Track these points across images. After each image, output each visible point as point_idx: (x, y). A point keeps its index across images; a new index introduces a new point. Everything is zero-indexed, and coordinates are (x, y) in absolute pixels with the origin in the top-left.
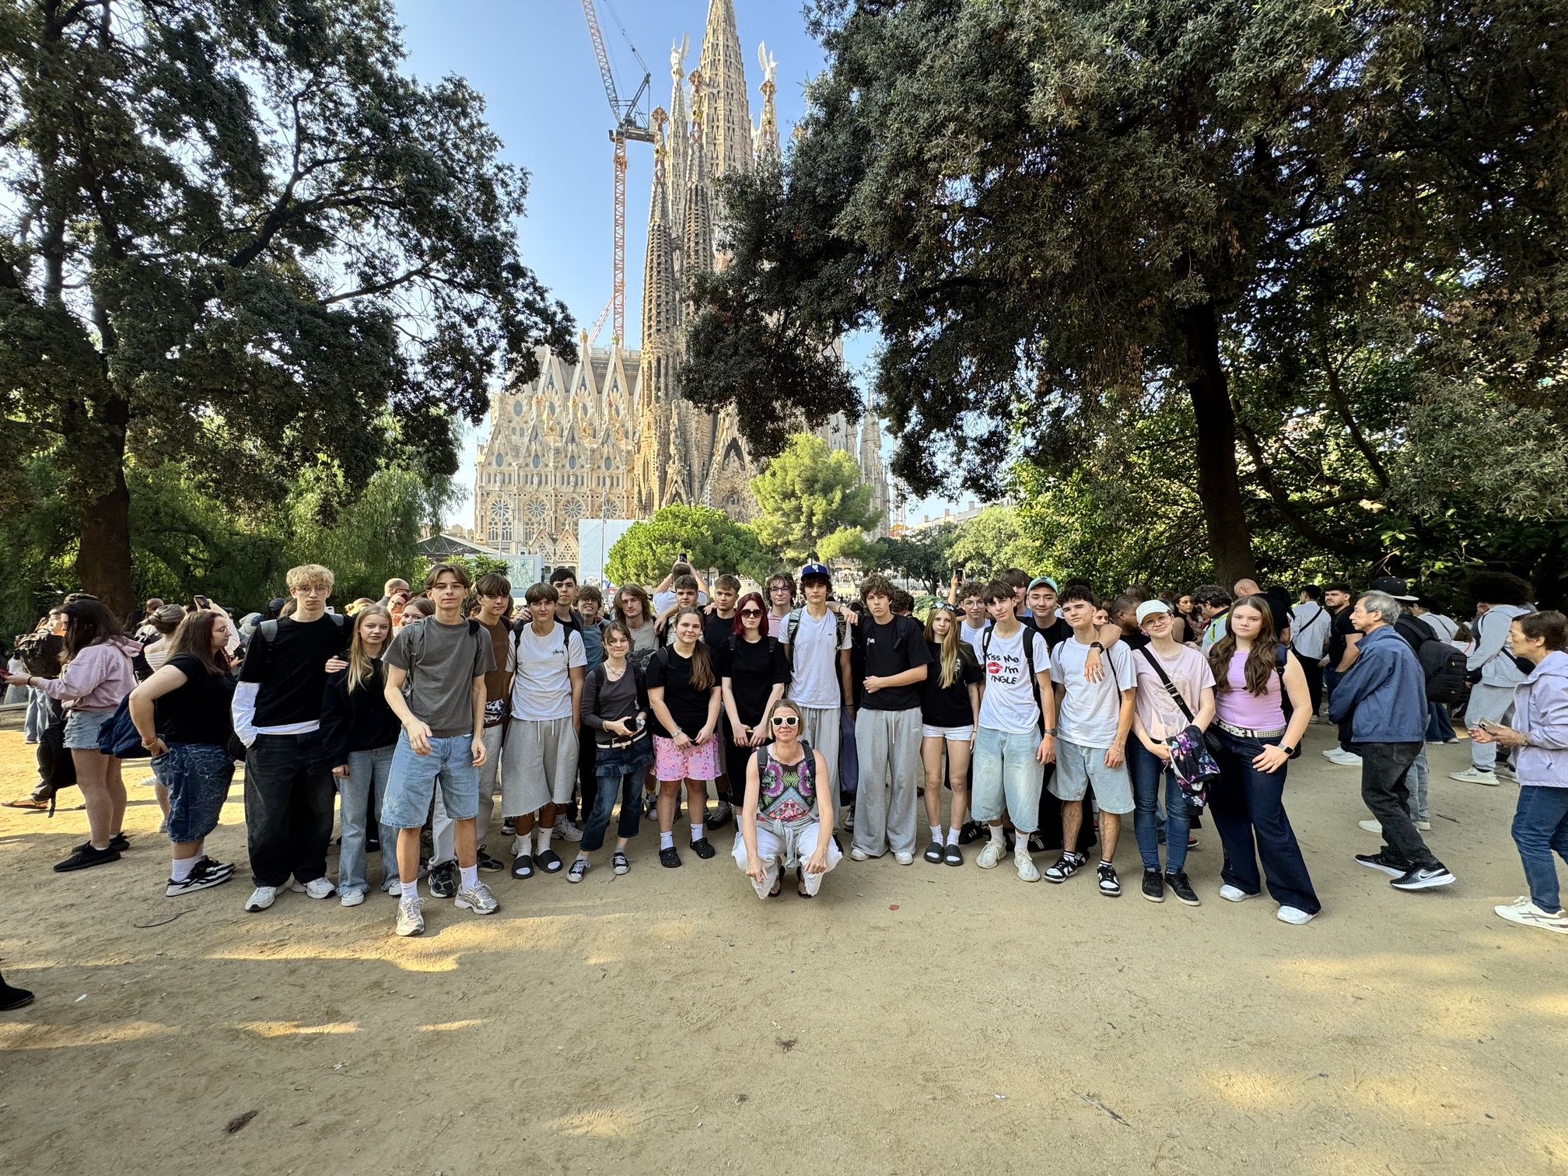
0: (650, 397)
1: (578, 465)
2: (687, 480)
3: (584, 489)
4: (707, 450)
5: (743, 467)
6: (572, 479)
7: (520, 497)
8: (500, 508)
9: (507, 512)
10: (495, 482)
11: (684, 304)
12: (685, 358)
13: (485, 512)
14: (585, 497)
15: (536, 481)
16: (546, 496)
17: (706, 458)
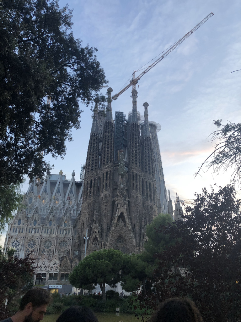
0: (87, 195)
1: (52, 225)
2: (100, 231)
3: (54, 235)
4: (109, 218)
5: (125, 225)
6: (49, 231)
7: (26, 239)
8: (16, 244)
9: (18, 246)
10: (16, 232)
11: (102, 160)
12: (102, 180)
13: (9, 246)
14: (54, 239)
15: (33, 231)
16: (37, 238)
17: (109, 221)
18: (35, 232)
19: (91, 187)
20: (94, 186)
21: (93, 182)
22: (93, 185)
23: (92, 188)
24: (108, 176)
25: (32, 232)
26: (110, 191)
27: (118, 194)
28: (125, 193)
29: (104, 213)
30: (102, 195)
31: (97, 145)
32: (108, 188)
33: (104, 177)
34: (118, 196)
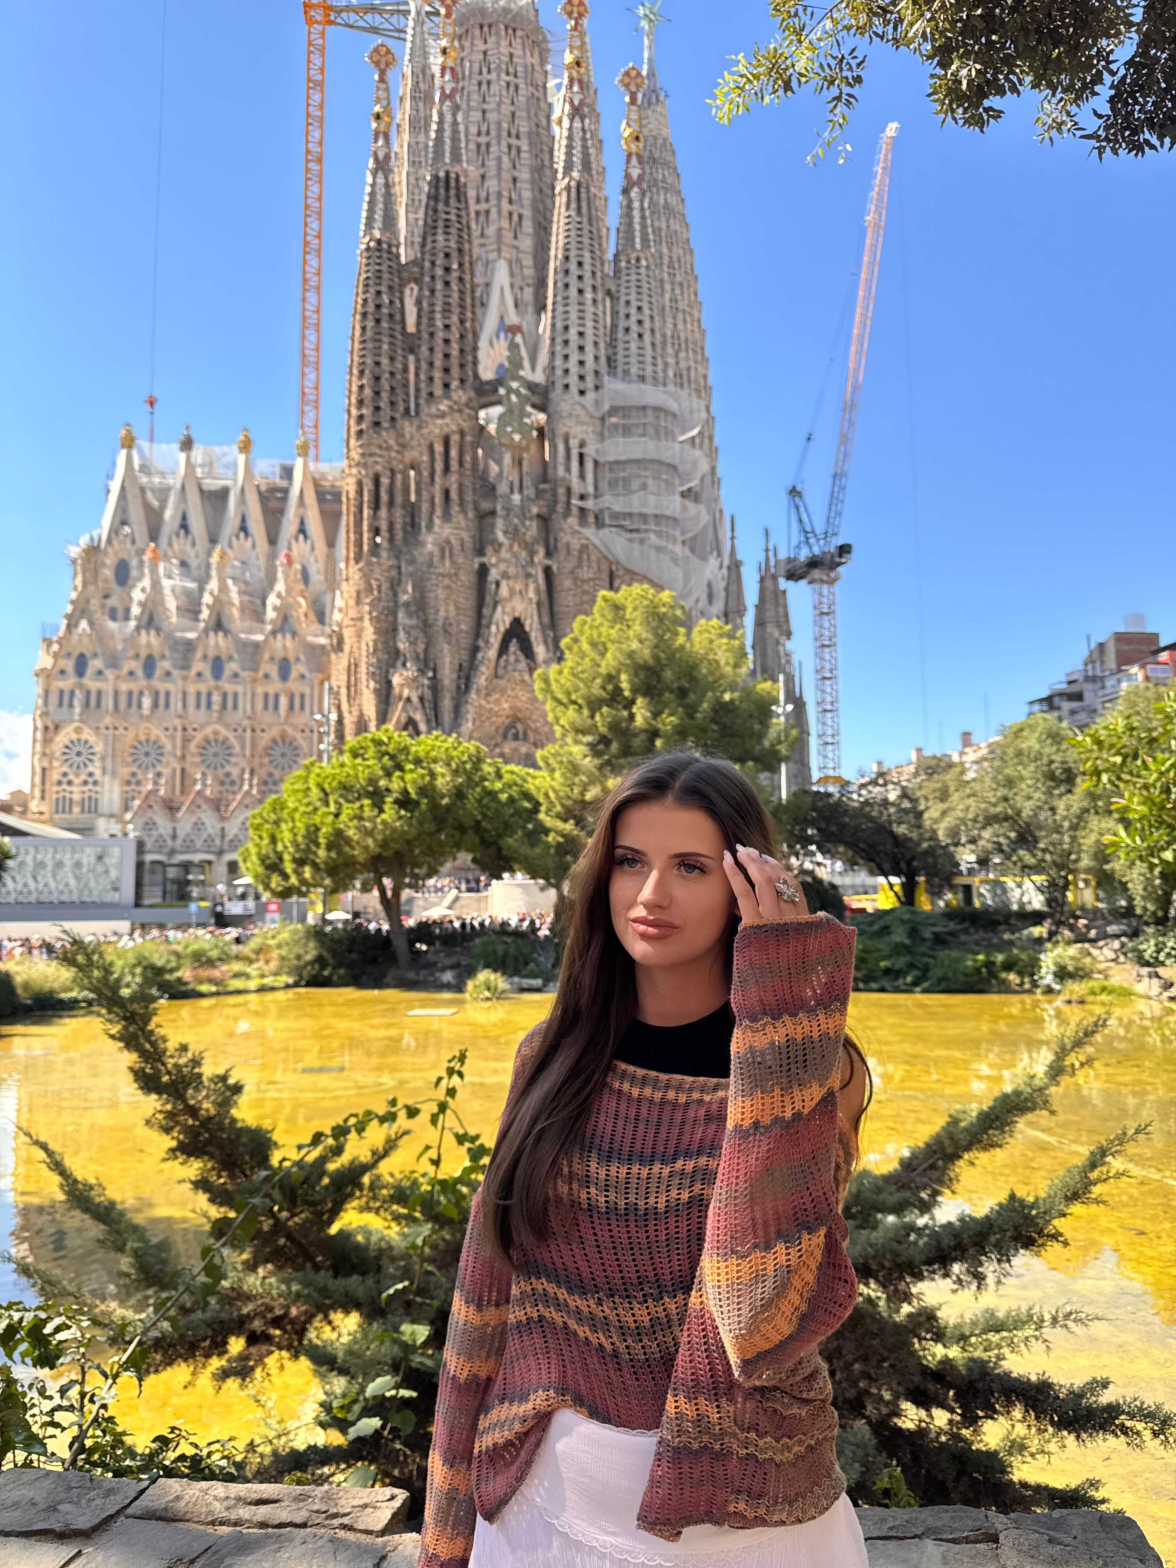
0: (359, 544)
2: (428, 697)
3: (239, 717)
4: (465, 641)
5: (533, 670)
6: (216, 698)
7: (117, 733)
8: (79, 754)
9: (91, 761)
10: (71, 705)
11: (423, 377)
12: (426, 474)
13: (51, 762)
14: (240, 730)
15: (147, 702)
16: (166, 729)
17: (465, 655)
19: (376, 506)
20: (391, 503)
21: (385, 481)
22: (384, 497)
23: (383, 513)
24: (454, 453)
25: (140, 706)
26: (463, 523)
27: (501, 536)
28: (532, 529)
29: (440, 622)
30: (430, 543)
31: (391, 302)
32: (457, 508)
33: (433, 462)
34: (500, 545)
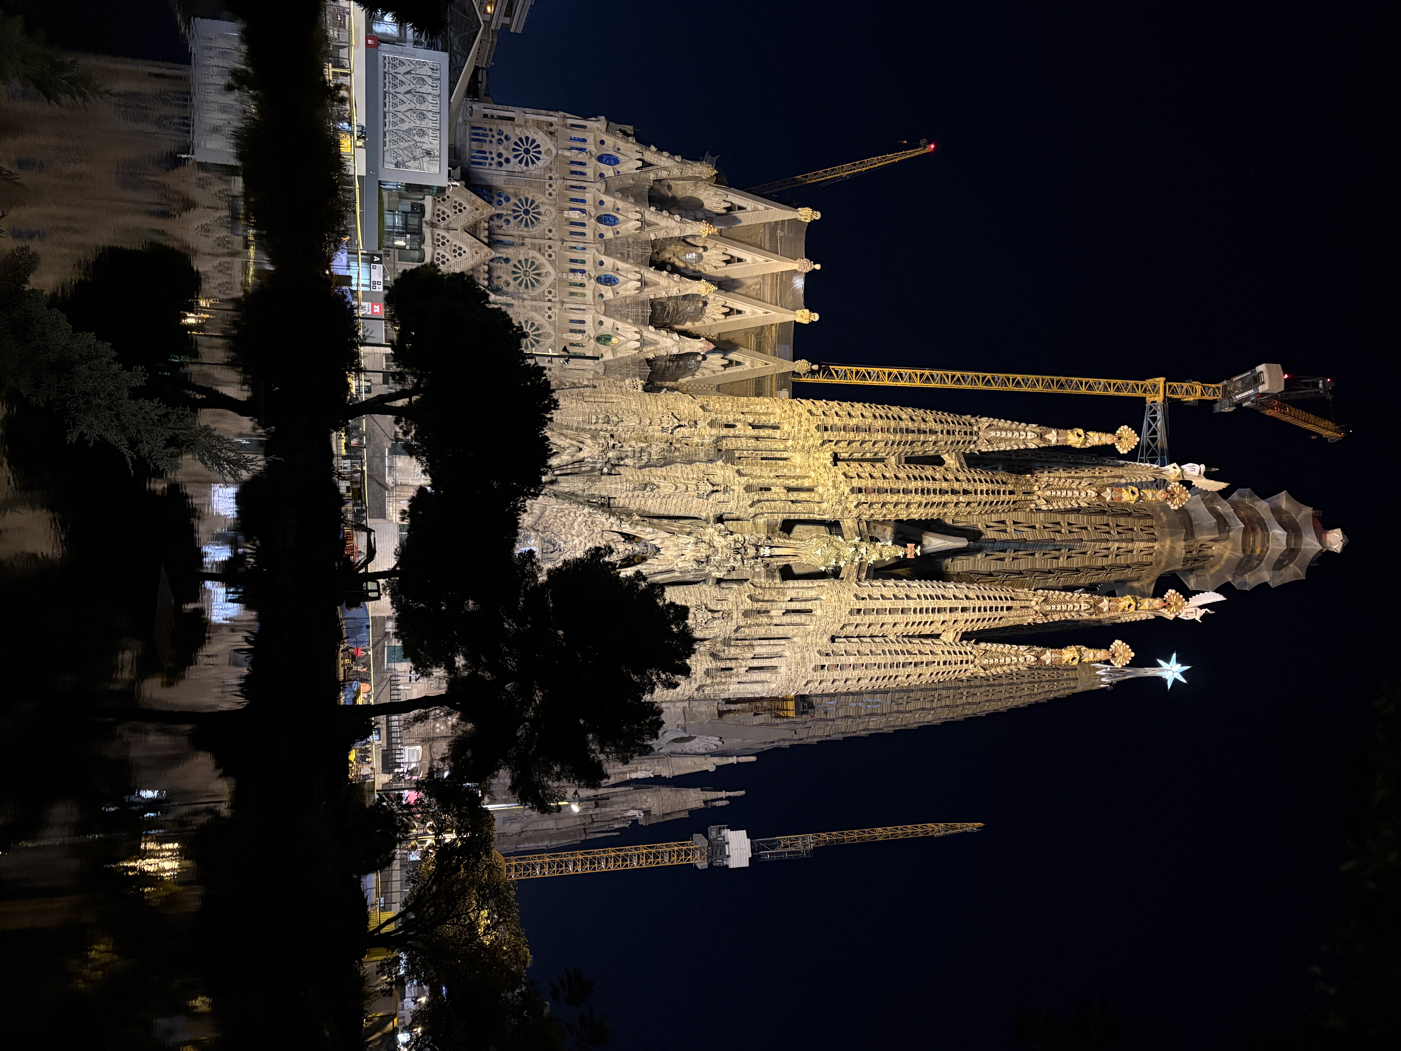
7: (547, 187)
8: (527, 151)
9: (520, 162)
13: (519, 126)
14: (550, 297)
15: (575, 215)
16: (550, 231)
18: (573, 223)
20: (758, 439)
23: (750, 431)
24: (804, 496)
25: (571, 209)
26: (743, 503)
30: (725, 473)
32: (756, 498)
33: (797, 478)
